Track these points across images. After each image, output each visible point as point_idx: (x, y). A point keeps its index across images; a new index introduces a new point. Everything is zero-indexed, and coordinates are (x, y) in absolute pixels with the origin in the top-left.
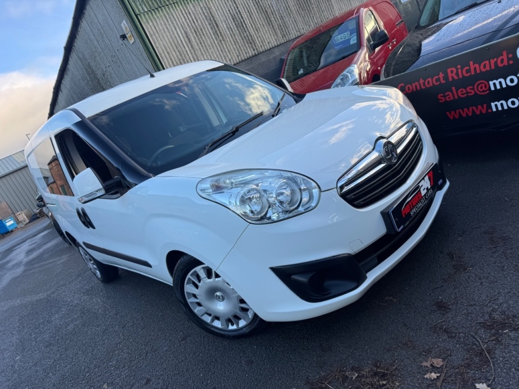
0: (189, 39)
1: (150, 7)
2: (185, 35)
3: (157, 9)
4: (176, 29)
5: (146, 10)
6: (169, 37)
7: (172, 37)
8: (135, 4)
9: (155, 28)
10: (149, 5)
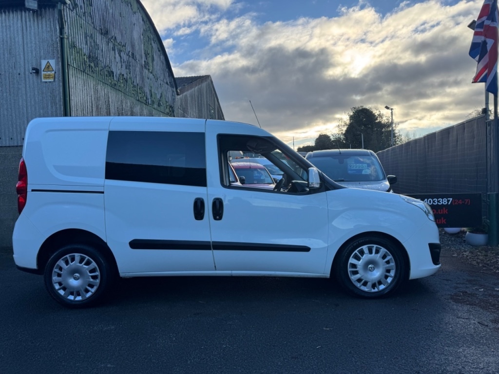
0: (92, 110)
1: (78, 67)
2: (91, 105)
3: (81, 71)
4: (87, 95)
5: (75, 66)
6: (81, 98)
7: (83, 100)
8: (70, 56)
9: (76, 84)
10: (78, 64)
